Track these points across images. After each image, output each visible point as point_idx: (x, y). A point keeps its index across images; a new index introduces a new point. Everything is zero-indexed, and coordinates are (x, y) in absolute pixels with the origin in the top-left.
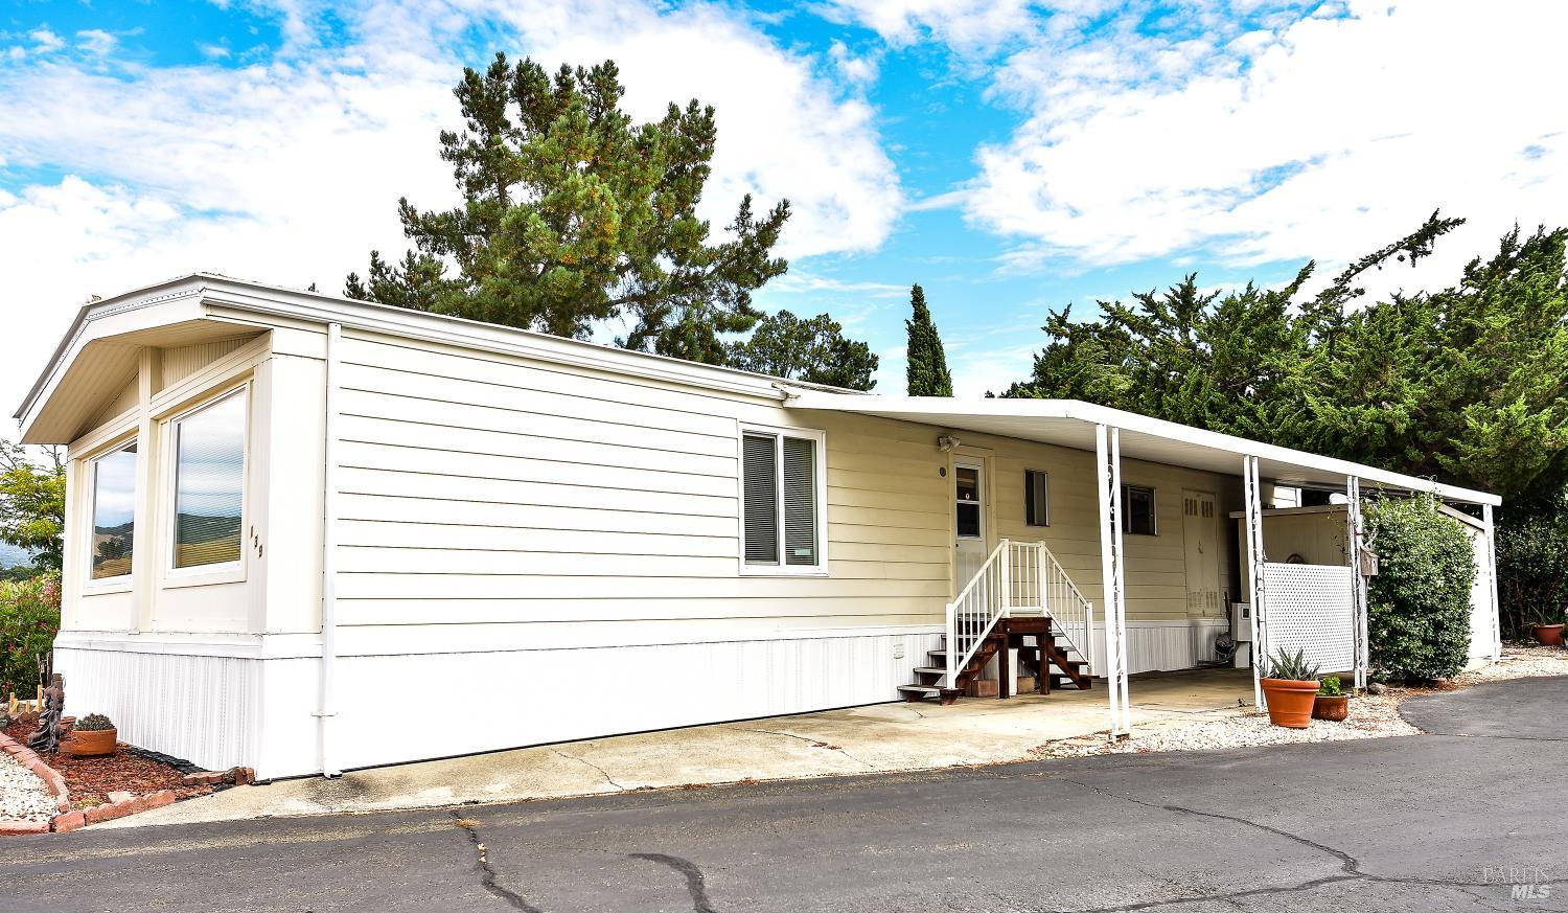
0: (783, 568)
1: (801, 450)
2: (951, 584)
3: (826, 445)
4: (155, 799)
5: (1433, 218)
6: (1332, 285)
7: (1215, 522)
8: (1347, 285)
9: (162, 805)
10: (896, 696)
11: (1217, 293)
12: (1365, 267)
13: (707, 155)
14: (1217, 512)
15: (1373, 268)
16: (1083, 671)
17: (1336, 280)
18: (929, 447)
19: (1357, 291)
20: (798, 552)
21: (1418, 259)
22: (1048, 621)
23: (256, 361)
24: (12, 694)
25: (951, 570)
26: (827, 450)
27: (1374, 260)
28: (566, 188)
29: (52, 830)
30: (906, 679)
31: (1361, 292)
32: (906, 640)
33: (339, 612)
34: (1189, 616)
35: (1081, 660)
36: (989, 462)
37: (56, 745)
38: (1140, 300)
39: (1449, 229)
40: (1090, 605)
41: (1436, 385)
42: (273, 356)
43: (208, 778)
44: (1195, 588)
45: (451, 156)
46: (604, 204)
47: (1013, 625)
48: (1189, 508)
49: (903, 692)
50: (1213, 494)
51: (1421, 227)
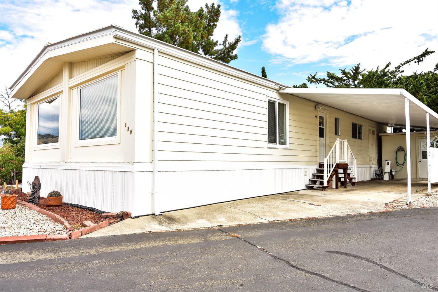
0: (278, 146)
1: (282, 106)
2: (318, 153)
3: (289, 106)
4: (103, 225)
5: (426, 51)
6: (394, 69)
7: (375, 137)
8: (399, 69)
9: (105, 227)
10: (305, 188)
11: (364, 70)
12: (405, 64)
13: (217, 20)
14: (375, 134)
15: (407, 64)
16: (353, 180)
17: (396, 68)
18: (313, 108)
19: (402, 71)
20: (281, 141)
21: (420, 62)
22: (347, 165)
23: (126, 63)
24: (5, 183)
25: (318, 147)
26: (289, 107)
27: (408, 62)
28: (176, 28)
29: (70, 238)
30: (307, 182)
31: (403, 71)
32: (308, 170)
33: (159, 155)
34: (370, 164)
35: (353, 177)
36: (327, 114)
37: (38, 202)
38: (341, 71)
39: (430, 54)
40: (356, 160)
41: (432, 98)
42: (136, 59)
43: (112, 215)
44: (371, 156)
45: (135, 18)
46: (189, 33)
47: (340, 166)
48: (370, 133)
49: (307, 186)
50: (375, 128)
51: (422, 53)
